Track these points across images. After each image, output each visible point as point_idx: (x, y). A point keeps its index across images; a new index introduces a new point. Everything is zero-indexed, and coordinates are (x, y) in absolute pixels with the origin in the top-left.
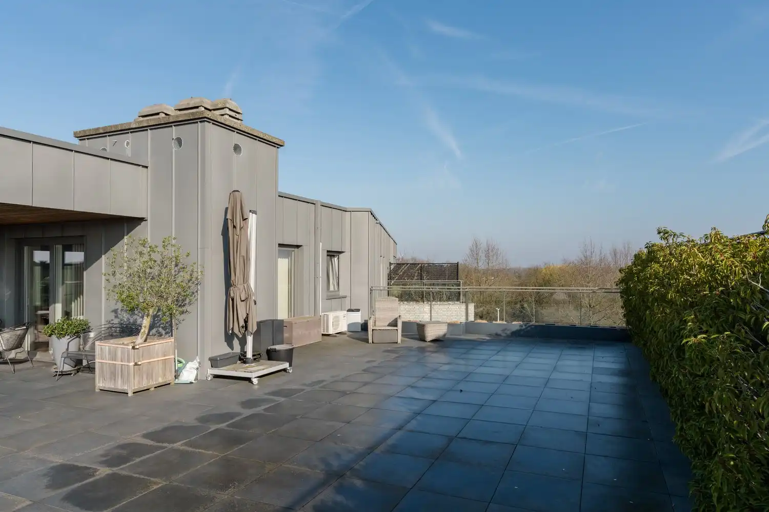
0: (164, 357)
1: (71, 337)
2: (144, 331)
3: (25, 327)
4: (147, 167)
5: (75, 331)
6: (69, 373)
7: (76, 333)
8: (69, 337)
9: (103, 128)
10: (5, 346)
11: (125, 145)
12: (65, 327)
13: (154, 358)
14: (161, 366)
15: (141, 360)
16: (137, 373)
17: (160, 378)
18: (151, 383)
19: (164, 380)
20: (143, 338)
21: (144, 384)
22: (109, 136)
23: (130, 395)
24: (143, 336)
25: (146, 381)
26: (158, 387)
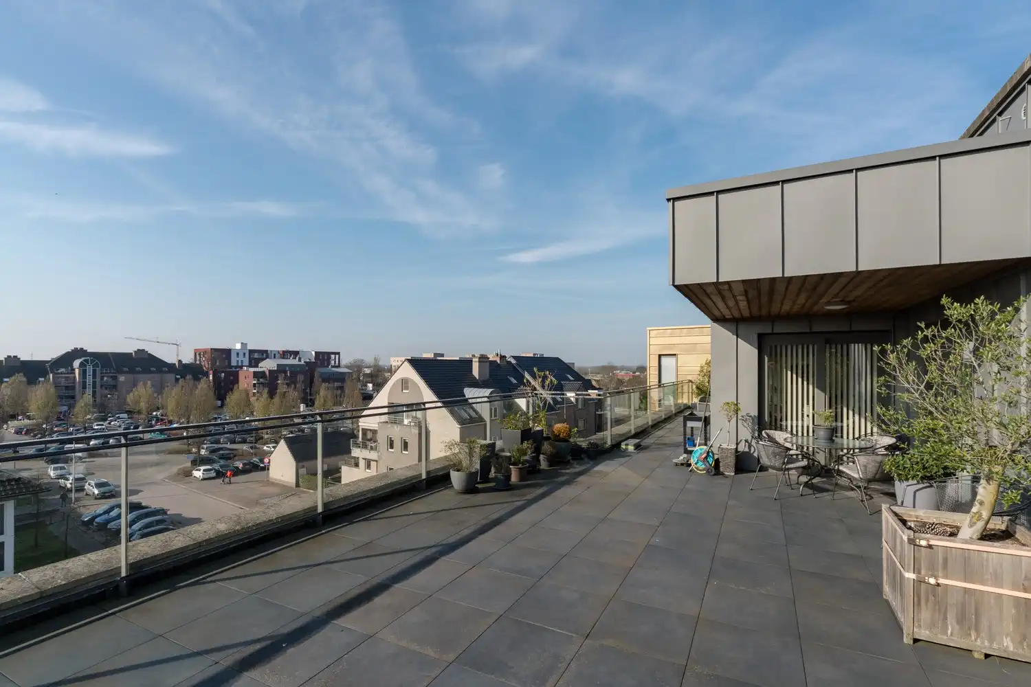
0: (1024, 592)
2: (979, 514)
8: (915, 482)
10: (862, 474)
11: (1023, 114)
14: (1010, 610)
15: (940, 574)
16: (927, 600)
17: (1008, 639)
18: (973, 638)
19: (1023, 649)
20: (975, 527)
21: (949, 632)
22: (1000, 114)
23: (907, 640)
24: (975, 523)
25: (957, 627)
26: (997, 656)
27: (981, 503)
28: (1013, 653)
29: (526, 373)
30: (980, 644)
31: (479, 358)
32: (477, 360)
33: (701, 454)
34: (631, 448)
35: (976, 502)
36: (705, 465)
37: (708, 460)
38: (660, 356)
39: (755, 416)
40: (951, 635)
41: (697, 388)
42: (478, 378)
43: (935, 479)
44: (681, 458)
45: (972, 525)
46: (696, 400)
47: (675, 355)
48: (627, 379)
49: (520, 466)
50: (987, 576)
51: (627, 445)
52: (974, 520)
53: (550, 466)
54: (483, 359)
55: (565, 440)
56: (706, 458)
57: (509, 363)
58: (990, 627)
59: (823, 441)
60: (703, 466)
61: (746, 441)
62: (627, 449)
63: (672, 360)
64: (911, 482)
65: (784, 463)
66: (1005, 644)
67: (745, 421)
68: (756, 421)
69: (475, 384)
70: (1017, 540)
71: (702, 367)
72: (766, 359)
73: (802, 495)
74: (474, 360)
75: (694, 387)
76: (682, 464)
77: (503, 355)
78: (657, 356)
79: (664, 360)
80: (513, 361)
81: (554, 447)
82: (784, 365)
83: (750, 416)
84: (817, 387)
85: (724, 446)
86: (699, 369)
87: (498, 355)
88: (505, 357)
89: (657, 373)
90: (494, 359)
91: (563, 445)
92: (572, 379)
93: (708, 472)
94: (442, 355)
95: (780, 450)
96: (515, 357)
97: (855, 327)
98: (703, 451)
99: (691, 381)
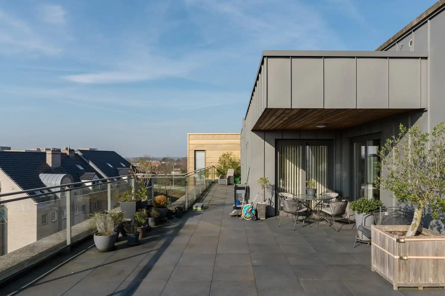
0: (436, 256)
1: (367, 214)
2: (415, 224)
3: (345, 200)
4: (426, 58)
5: (368, 210)
6: (366, 242)
7: (369, 211)
8: (365, 214)
9: (393, 38)
10: (333, 212)
11: (409, 45)
12: (362, 205)
13: (422, 256)
14: (431, 265)
15: (408, 254)
16: (403, 268)
17: (431, 278)
18: (419, 281)
19: (436, 281)
20: (414, 230)
21: (411, 280)
22: (397, 42)
23: (395, 288)
24: (414, 229)
25: (414, 278)
26: (427, 287)
27: (416, 219)
28: (433, 284)
29: (90, 162)
30: (422, 282)
31: (52, 151)
32: (51, 152)
33: (249, 209)
34: (199, 209)
35: (414, 219)
36: (250, 215)
37: (252, 211)
38: (195, 151)
39: (273, 185)
40: (412, 281)
41: (218, 170)
42: (51, 166)
43: (373, 211)
44: (233, 212)
45: (412, 230)
46: (216, 178)
47: (204, 150)
48: (157, 166)
49: (142, 227)
50: (424, 252)
51: (197, 207)
52: (413, 227)
53: (156, 225)
54: (56, 152)
55: (163, 207)
56: (251, 210)
57: (77, 155)
58: (425, 274)
59: (311, 197)
60: (250, 216)
61: (269, 199)
62: (196, 210)
63: (202, 154)
64: (364, 213)
65: (297, 210)
66: (430, 281)
67: (269, 188)
68: (274, 187)
69: (49, 171)
70: (424, 234)
71: (220, 158)
72: (278, 153)
73: (304, 226)
74: (47, 152)
75: (216, 170)
76: (235, 216)
77: (71, 148)
78: (194, 151)
79: (197, 153)
80: (80, 154)
81: (159, 211)
82: (285, 157)
83: (271, 185)
84: (302, 168)
85: (260, 203)
86: (218, 159)
87: (67, 149)
88: (73, 150)
89: (194, 161)
90: (64, 152)
91: (162, 210)
92: (124, 166)
93: (252, 218)
94: (9, 148)
95: (296, 203)
96: (81, 151)
97: (320, 137)
98: (249, 206)
99: (213, 166)
